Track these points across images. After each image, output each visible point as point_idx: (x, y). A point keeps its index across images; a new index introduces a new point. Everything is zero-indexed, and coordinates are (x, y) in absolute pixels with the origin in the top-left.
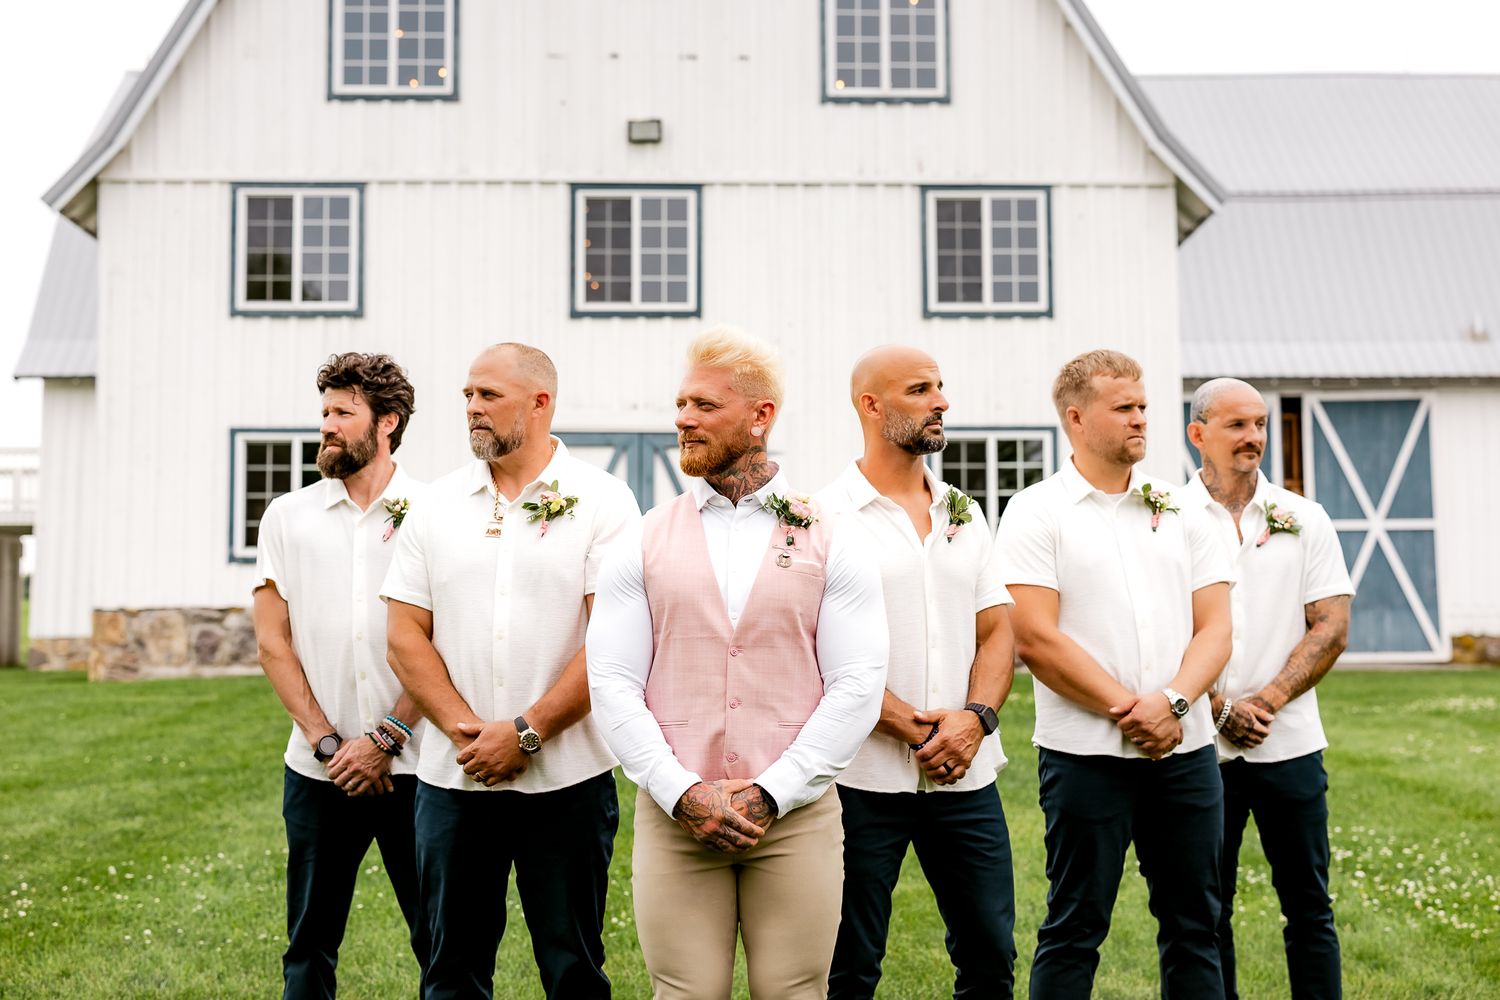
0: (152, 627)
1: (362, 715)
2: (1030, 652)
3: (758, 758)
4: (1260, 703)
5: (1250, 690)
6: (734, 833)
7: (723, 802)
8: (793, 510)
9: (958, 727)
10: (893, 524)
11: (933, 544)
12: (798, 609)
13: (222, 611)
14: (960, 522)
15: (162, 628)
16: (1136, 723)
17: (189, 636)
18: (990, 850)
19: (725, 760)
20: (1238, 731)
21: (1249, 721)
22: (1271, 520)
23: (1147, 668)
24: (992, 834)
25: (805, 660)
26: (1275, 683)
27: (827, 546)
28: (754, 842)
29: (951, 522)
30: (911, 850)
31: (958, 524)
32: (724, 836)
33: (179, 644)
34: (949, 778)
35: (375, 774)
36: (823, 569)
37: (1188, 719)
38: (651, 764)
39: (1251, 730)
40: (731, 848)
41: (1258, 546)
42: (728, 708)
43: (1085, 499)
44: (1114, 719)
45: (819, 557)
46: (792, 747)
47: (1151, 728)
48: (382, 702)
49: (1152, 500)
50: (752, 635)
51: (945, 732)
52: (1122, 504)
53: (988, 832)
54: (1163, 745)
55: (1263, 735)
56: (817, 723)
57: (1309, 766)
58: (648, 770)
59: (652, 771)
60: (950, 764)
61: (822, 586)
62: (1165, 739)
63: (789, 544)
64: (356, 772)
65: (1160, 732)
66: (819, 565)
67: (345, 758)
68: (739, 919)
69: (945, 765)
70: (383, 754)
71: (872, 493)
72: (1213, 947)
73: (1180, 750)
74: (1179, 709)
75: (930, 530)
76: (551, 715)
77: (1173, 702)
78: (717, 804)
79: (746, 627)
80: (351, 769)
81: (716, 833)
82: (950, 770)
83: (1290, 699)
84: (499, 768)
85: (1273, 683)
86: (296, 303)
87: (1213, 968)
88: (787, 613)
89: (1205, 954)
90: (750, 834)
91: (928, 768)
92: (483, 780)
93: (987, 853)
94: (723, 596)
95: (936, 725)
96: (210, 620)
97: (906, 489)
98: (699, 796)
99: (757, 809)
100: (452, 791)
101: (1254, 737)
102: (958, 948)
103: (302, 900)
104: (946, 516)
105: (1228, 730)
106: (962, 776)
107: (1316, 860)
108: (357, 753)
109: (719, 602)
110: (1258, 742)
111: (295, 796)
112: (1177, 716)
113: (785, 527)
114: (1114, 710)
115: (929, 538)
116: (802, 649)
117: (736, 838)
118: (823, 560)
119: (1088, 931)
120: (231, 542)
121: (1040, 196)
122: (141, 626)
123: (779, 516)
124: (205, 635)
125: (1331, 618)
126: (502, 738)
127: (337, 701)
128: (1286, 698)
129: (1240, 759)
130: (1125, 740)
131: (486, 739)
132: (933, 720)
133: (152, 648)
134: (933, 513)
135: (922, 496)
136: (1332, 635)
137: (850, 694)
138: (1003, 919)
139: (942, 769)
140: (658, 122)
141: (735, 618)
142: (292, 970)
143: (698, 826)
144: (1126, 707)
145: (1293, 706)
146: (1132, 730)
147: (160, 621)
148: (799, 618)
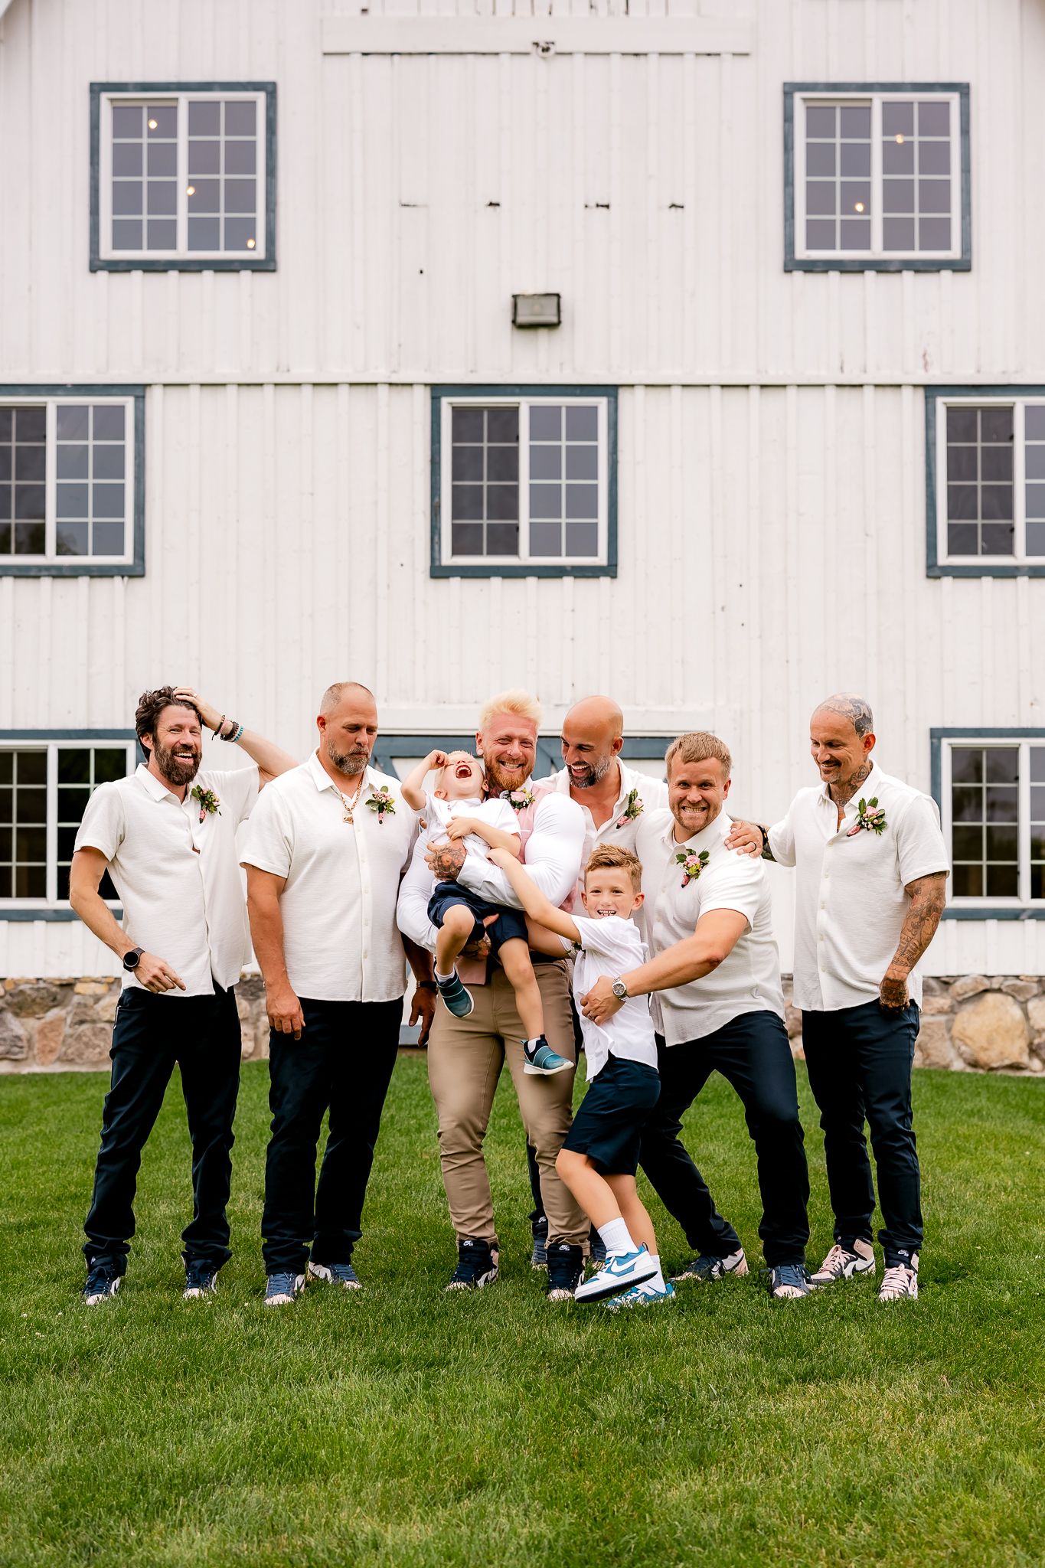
86: (51, 557)
140: (558, 296)
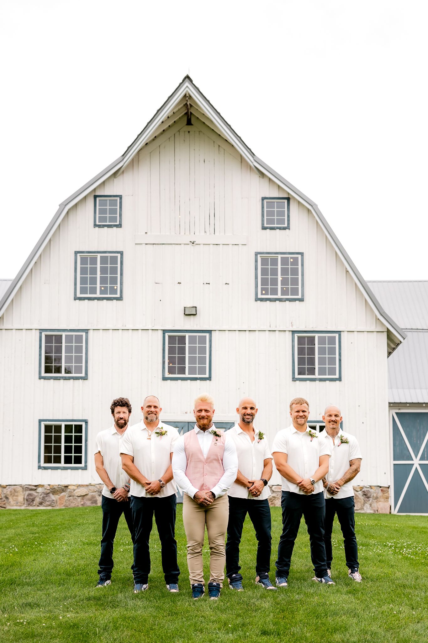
0: (11, 492)
1: (121, 483)
2: (279, 468)
3: (211, 487)
4: (337, 484)
5: (335, 481)
6: (206, 501)
7: (204, 495)
8: (217, 433)
9: (258, 483)
10: (246, 438)
11: (254, 443)
12: (219, 454)
13: (36, 486)
14: (261, 439)
15: (14, 493)
16: (303, 485)
17: (24, 495)
18: (266, 513)
19: (204, 487)
20: (332, 491)
21: (334, 488)
22: (342, 440)
23: (306, 473)
24: (266, 509)
25: (220, 465)
26: (341, 479)
27: (225, 441)
28: (211, 504)
29: (259, 439)
30: (248, 514)
31: (260, 439)
32: (204, 502)
33: (21, 498)
34: (256, 495)
35: (125, 496)
36: (224, 446)
37: (316, 485)
38: (188, 487)
39: (334, 490)
40: (206, 505)
41: (338, 446)
42: (204, 476)
43: (295, 433)
44: (298, 484)
45: (223, 443)
46: (218, 484)
47: (306, 486)
48: (126, 480)
49: (311, 434)
50: (209, 460)
51: (255, 485)
52: (304, 435)
53: (265, 509)
54: (309, 491)
55: (337, 492)
56: (223, 478)
57: (350, 500)
58: (187, 489)
59: (188, 489)
60: (257, 492)
61: (224, 449)
62: (309, 489)
63: (217, 440)
64: (120, 496)
65: (308, 488)
66: (223, 445)
67: (118, 493)
68: (206, 522)
69: (255, 492)
70: (126, 492)
71: (241, 431)
72: (323, 542)
73: (313, 493)
74: (313, 483)
75: (254, 440)
76: (166, 479)
77: (312, 481)
78: (203, 495)
79: (208, 458)
80: (119, 495)
81: (203, 501)
82: (256, 493)
83: (344, 484)
84: (156, 490)
85: (340, 479)
86: (63, 374)
87: (323, 547)
88: (217, 455)
89: (320, 543)
90: (210, 502)
91: (251, 492)
92: (152, 494)
93: (266, 514)
94: (203, 451)
95: (253, 483)
96: (31, 490)
97: (249, 430)
98: (199, 494)
99: (211, 497)
100: (142, 497)
101: (335, 492)
102: (258, 537)
103: (106, 527)
104: (258, 437)
105: (329, 490)
106: (259, 495)
107: (351, 523)
108: (120, 491)
109: (201, 452)
110: (336, 494)
111: (105, 502)
112: (313, 484)
113: (215, 437)
114: (298, 482)
115: (254, 442)
116: (220, 463)
117: (207, 503)
118: (224, 444)
119: (291, 536)
120: (39, 461)
121: (337, 335)
122: (7, 491)
123: (214, 435)
124: (30, 495)
125: (356, 464)
126: (157, 484)
127: (115, 480)
128: (343, 483)
129: (332, 497)
130: (300, 489)
131: (153, 484)
132: (253, 482)
133: (11, 499)
134: (255, 436)
135: (252, 432)
136: (355, 468)
137: (230, 472)
138: (268, 529)
139: (255, 493)
140: (195, 307)
141: (205, 456)
142: (103, 544)
143: (199, 500)
144: (301, 482)
145: (345, 485)
146: (302, 487)
147: (14, 489)
148: (219, 456)
